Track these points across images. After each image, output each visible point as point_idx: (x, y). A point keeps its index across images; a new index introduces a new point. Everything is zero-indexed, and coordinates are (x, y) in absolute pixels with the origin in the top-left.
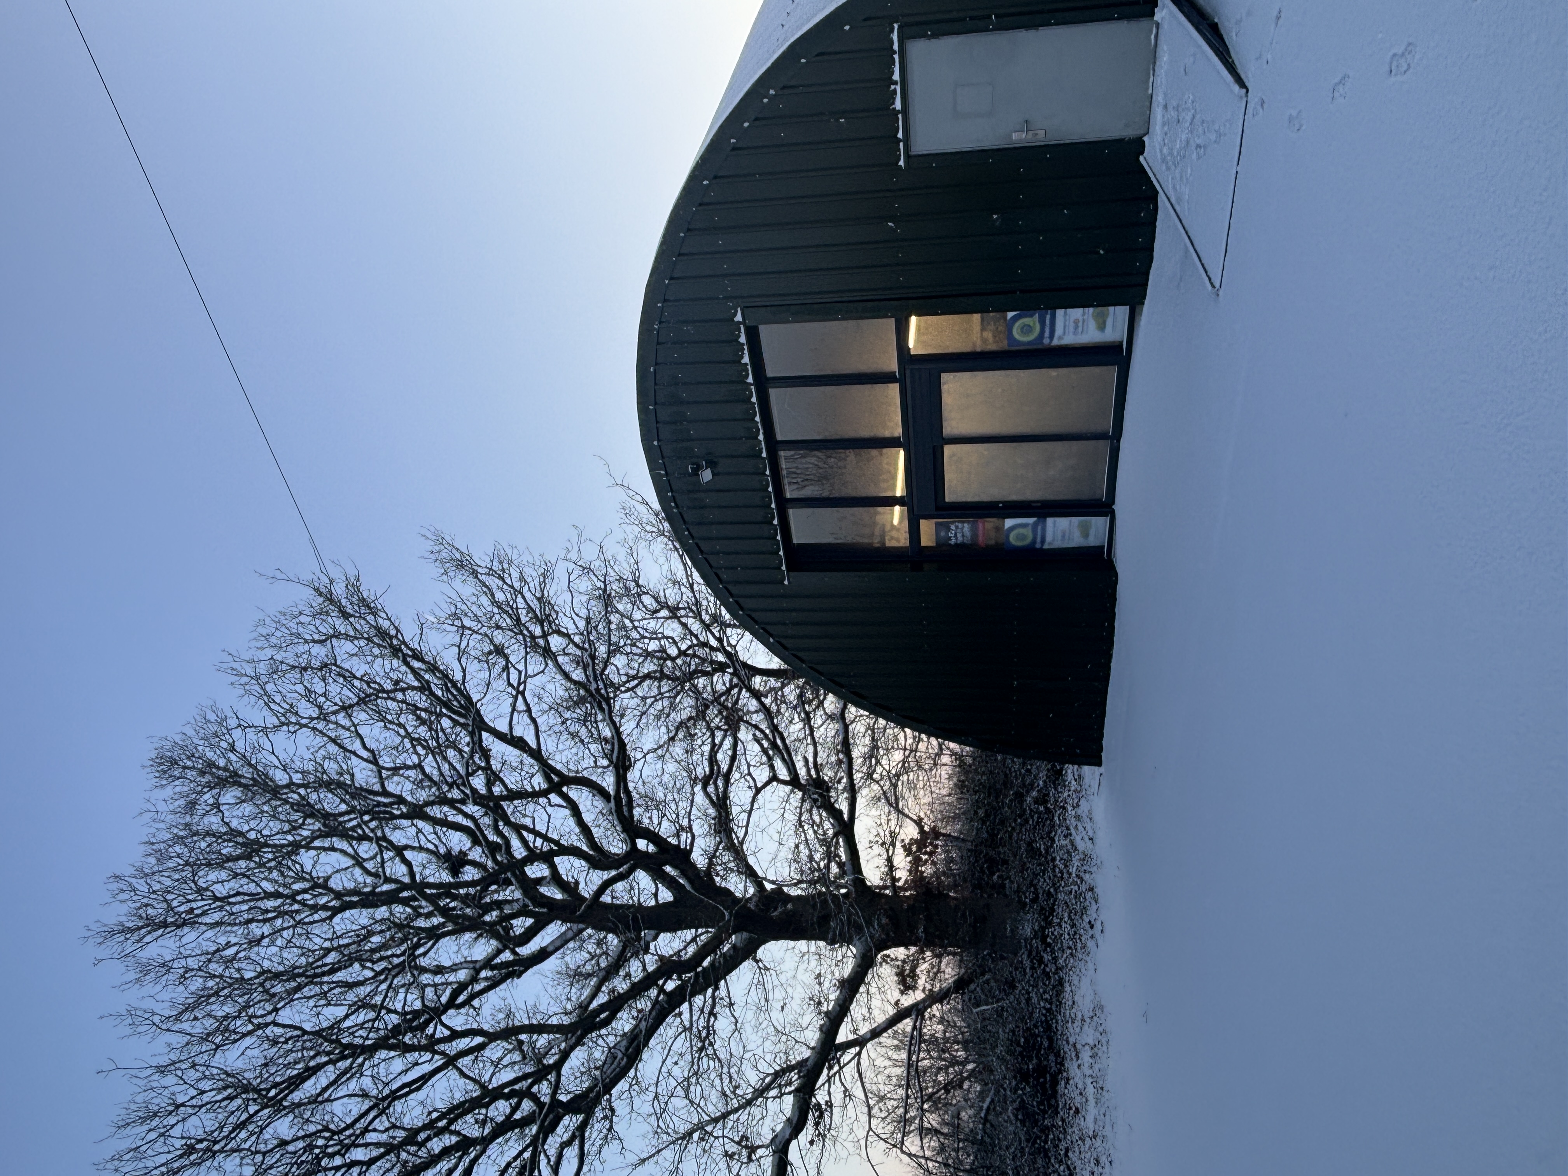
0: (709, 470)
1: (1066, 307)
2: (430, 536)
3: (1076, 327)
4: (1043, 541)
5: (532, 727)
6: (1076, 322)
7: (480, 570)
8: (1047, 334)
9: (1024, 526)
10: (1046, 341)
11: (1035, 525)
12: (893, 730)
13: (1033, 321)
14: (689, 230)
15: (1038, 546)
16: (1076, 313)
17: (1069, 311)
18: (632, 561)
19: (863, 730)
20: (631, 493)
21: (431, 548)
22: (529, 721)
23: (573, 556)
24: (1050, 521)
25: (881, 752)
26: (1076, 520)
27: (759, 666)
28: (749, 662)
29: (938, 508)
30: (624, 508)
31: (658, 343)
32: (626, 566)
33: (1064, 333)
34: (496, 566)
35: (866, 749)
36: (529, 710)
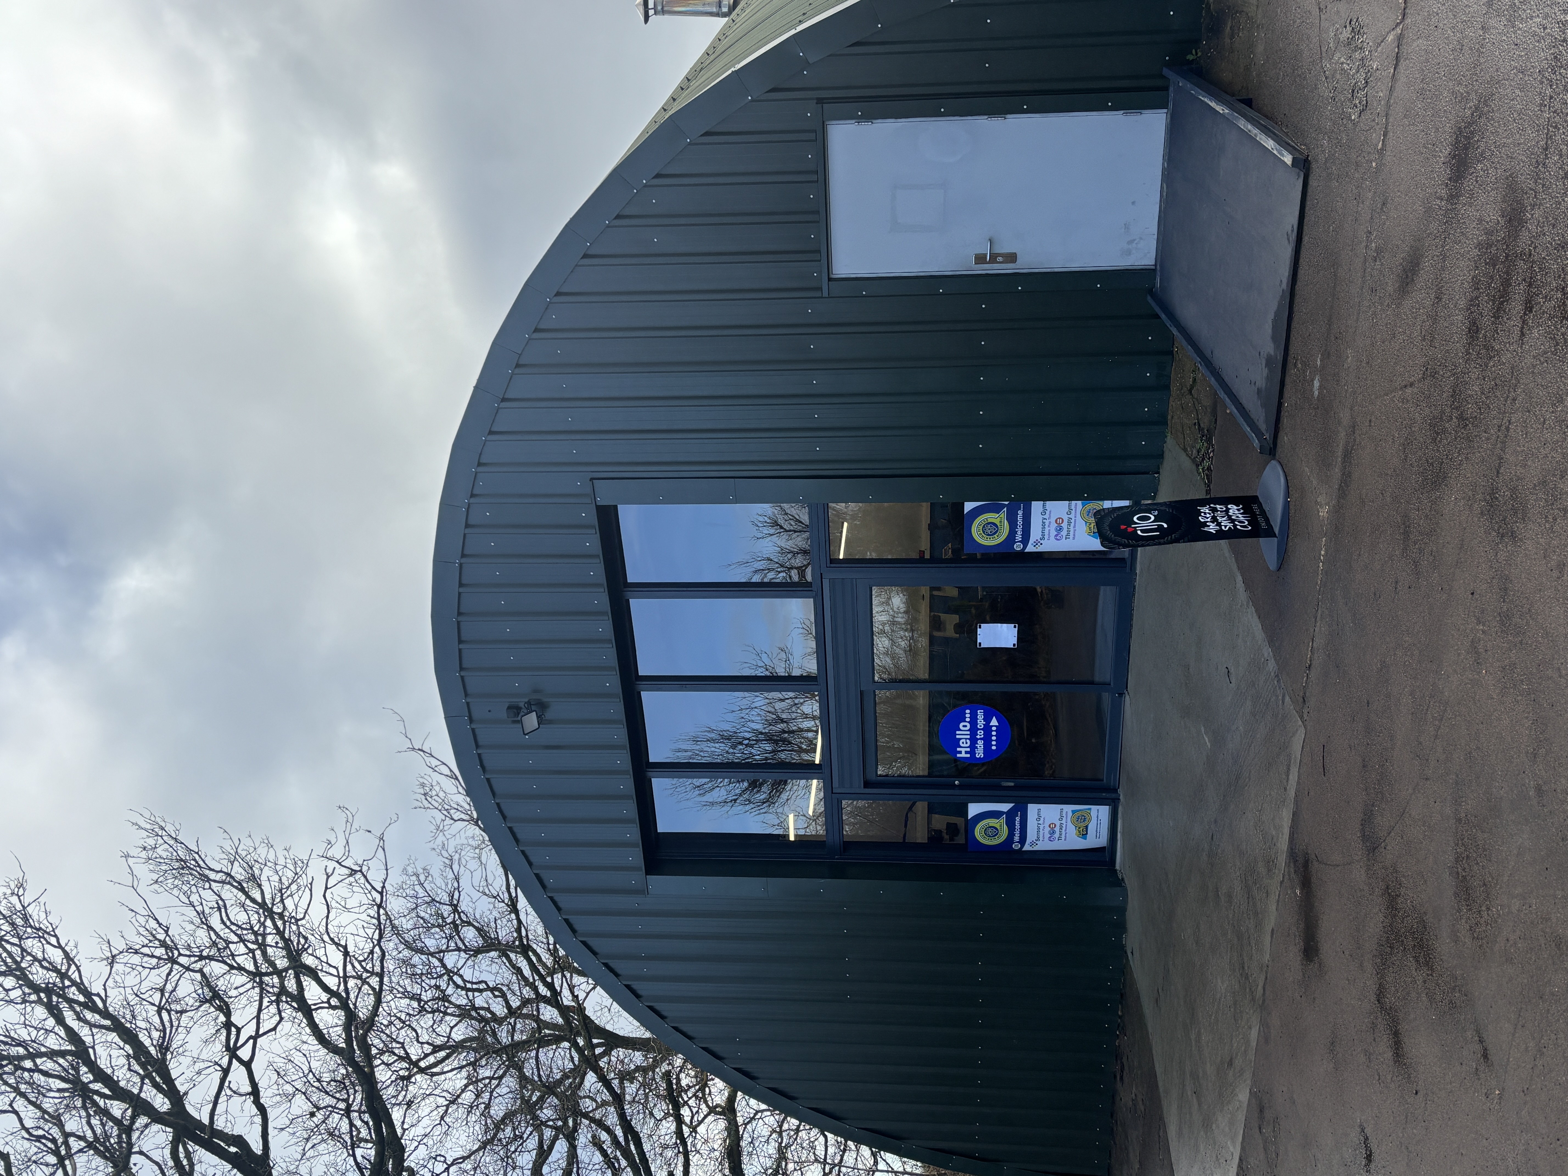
0: (533, 715)
1: (1045, 497)
2: (144, 825)
3: (1059, 529)
4: (1023, 840)
5: (258, 1120)
6: (1059, 522)
7: (212, 875)
8: (1019, 537)
9: (996, 814)
10: (1018, 547)
11: (1010, 816)
12: (810, 1134)
13: (999, 518)
14: (518, 366)
15: (1016, 846)
16: (1058, 508)
17: (1049, 504)
18: (451, 876)
19: (766, 1132)
20: (434, 763)
21: (141, 843)
22: (254, 1110)
23: (337, 852)
24: (1033, 809)
25: (791, 1166)
26: (1069, 808)
27: (621, 1033)
28: (609, 1027)
29: (867, 784)
30: (423, 785)
31: (467, 526)
32: (439, 882)
33: (1043, 538)
34: (238, 872)
35: (769, 1163)
36: (255, 1092)
